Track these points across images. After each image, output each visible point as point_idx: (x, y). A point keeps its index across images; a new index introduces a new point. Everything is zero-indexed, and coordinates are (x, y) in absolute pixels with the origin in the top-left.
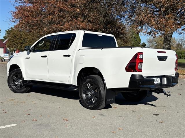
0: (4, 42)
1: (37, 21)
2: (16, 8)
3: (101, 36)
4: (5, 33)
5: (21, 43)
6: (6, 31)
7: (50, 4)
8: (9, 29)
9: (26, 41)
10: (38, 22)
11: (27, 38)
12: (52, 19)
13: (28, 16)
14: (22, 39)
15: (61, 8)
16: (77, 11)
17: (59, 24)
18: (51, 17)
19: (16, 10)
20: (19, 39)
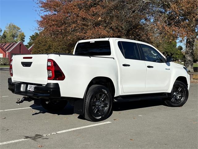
0: (29, 49)
1: (61, 30)
2: (42, 17)
3: (94, 42)
4: (30, 39)
5: (46, 50)
6: (31, 37)
7: (73, 13)
8: (34, 35)
9: (51, 48)
10: (63, 31)
11: (52, 45)
12: (75, 27)
13: (53, 25)
14: (48, 45)
15: (84, 17)
16: (99, 20)
17: (82, 32)
18: (74, 25)
19: (42, 19)
20: (44, 45)
